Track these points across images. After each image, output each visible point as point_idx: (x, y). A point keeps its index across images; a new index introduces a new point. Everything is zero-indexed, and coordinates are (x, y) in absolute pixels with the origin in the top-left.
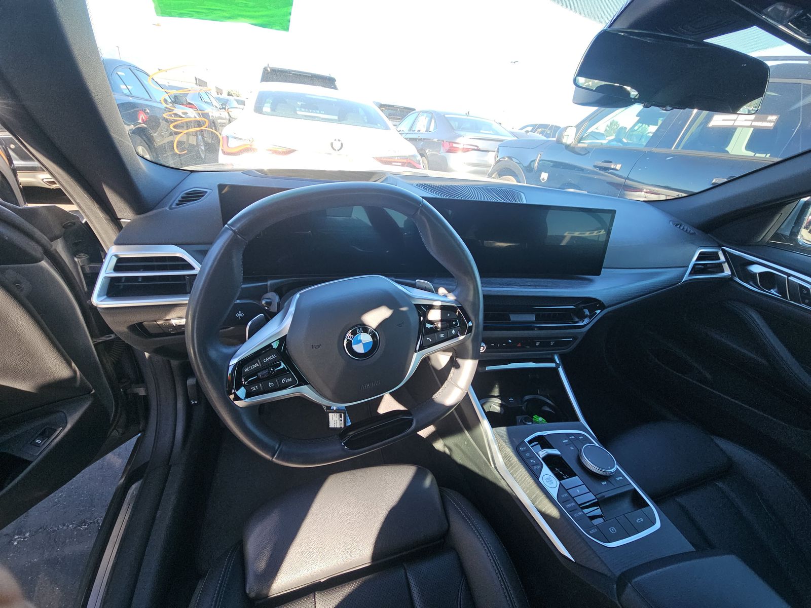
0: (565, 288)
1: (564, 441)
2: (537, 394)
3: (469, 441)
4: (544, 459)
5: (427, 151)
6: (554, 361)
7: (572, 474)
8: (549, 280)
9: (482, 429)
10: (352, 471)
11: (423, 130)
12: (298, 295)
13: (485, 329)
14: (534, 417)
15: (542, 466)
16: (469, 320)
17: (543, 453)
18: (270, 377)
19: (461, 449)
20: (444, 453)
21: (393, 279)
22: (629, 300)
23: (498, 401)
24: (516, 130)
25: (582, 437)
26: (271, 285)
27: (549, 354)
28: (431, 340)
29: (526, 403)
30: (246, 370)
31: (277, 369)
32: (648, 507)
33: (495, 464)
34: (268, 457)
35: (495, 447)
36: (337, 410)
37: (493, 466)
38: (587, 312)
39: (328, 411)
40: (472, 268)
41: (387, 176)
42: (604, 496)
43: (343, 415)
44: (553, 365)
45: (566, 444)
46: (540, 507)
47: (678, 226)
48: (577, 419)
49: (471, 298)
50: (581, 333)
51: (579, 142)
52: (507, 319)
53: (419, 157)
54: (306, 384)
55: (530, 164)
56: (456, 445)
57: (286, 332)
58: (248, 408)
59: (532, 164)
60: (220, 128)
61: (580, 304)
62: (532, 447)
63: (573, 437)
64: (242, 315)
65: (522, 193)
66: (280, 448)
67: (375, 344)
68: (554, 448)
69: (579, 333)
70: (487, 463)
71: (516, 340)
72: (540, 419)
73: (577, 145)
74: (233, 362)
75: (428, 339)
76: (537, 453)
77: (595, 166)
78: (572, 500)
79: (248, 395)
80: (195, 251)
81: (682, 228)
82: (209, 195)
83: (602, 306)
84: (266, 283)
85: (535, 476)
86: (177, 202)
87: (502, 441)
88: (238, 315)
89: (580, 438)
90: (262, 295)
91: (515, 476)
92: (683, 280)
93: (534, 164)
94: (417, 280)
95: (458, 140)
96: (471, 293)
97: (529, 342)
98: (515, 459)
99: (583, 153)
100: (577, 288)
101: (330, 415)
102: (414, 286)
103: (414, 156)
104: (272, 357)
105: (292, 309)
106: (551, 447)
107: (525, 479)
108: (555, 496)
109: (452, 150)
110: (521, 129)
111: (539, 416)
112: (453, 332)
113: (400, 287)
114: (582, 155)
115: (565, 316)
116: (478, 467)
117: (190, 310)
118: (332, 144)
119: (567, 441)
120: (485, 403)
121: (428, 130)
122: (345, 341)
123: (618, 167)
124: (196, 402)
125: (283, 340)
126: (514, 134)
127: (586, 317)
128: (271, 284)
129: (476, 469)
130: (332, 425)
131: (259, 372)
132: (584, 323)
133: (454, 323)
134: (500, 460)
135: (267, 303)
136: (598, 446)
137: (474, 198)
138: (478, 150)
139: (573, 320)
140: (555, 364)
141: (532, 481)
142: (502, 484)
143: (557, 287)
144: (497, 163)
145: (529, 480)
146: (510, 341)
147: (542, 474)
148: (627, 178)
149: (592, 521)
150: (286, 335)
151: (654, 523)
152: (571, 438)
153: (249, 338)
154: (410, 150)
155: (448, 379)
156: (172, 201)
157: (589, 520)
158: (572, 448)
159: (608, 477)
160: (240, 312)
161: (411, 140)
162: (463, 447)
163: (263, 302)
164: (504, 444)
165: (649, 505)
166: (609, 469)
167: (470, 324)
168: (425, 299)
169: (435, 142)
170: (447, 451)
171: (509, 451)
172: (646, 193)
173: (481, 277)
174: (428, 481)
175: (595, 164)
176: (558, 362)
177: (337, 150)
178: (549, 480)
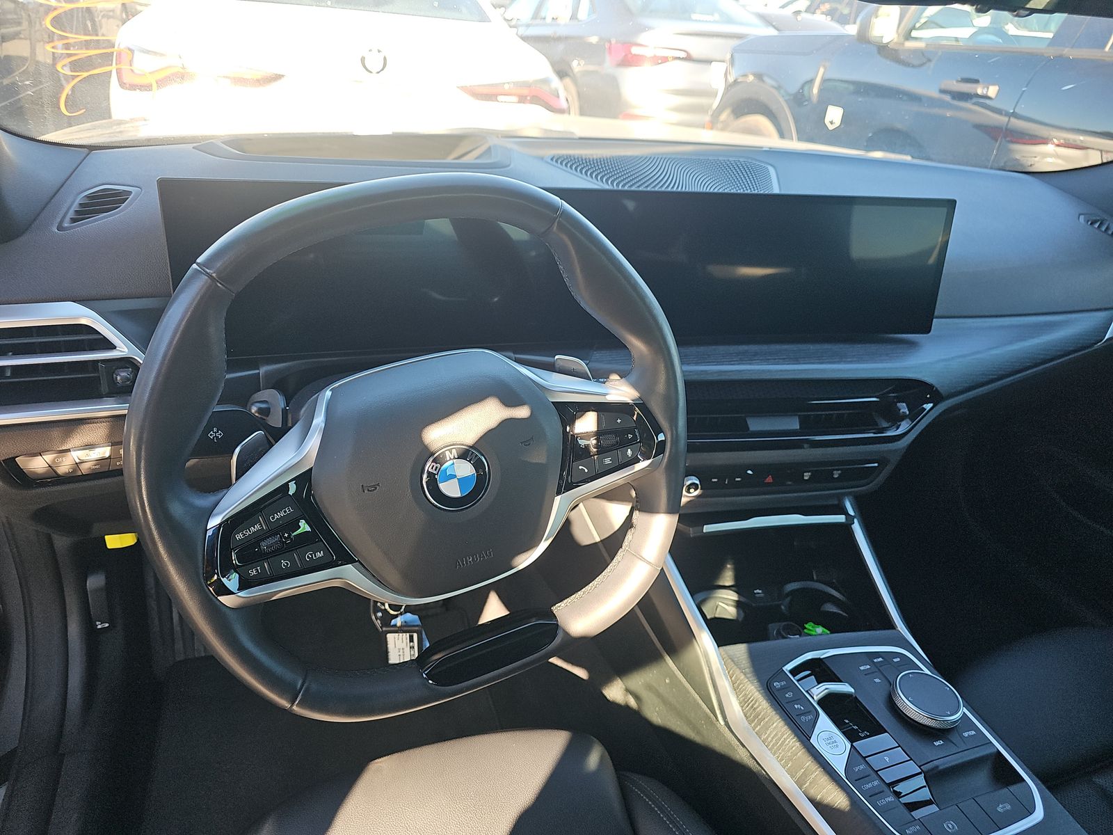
0: (858, 362)
1: (862, 668)
2: (812, 580)
3: (672, 677)
4: (820, 702)
5: (575, 64)
6: (845, 512)
7: (878, 729)
8: (826, 346)
9: (698, 648)
10: (440, 745)
11: (565, 18)
12: (328, 393)
13: (691, 448)
14: (807, 626)
15: (818, 715)
16: (659, 430)
17: (820, 691)
18: (285, 549)
19: (659, 695)
20: (627, 707)
21: (511, 354)
22: (992, 381)
23: (732, 596)
24: (773, 10)
25: (898, 659)
26: (267, 375)
27: (833, 495)
28: (586, 471)
29: (789, 599)
30: (239, 536)
31: (295, 533)
32: (1024, 783)
33: (725, 718)
34: (284, 703)
35: (724, 684)
36: (405, 626)
37: (722, 723)
38: (903, 408)
39: (384, 629)
40: (660, 330)
41: (492, 141)
42: (937, 767)
43: (415, 636)
44: (841, 518)
45: (867, 673)
46: (812, 792)
47: (1097, 225)
48: (890, 625)
49: (661, 387)
50: (896, 451)
51: (908, 37)
52: (744, 430)
53: (556, 83)
54: (351, 561)
55: (802, 88)
56: (649, 687)
57: (310, 463)
58: (245, 610)
59: (806, 88)
60: (104, 21)
61: (889, 392)
62: (798, 681)
63: (880, 659)
64: (220, 435)
65: (772, 165)
66: (305, 685)
67: (481, 481)
68: (841, 682)
69: (890, 451)
70: (710, 718)
71: (761, 469)
72: (820, 630)
73: (903, 44)
74: (214, 522)
75: (580, 467)
76: (807, 692)
77: (943, 91)
78: (874, 775)
79: (244, 585)
80: (115, 312)
81: (1103, 229)
82: (134, 199)
83: (935, 395)
84: (257, 371)
85: (803, 734)
86: (71, 214)
87: (738, 671)
88: (211, 435)
89: (895, 660)
90: (250, 397)
91: (764, 737)
92: (1106, 338)
93: (811, 89)
94: (557, 357)
95: (642, 38)
96: (662, 378)
97: (787, 474)
98: (763, 705)
99: (916, 62)
100: (881, 361)
101: (390, 637)
102: (551, 368)
103: (546, 81)
104: (285, 512)
105: (319, 420)
106: (836, 679)
107: (784, 742)
108: (841, 770)
109: (629, 61)
110: (783, 7)
111: (817, 623)
112: (629, 452)
113: (524, 370)
114: (913, 66)
115: (860, 418)
116: (695, 728)
117: (133, 427)
118: (363, 60)
119: (868, 667)
120: (704, 601)
121: (574, 17)
122: (425, 476)
123: (992, 91)
124: (107, 625)
125: (305, 479)
126: (766, 20)
127: (903, 417)
128: (266, 372)
129: (689, 730)
130: (394, 658)
131: (263, 540)
132: (899, 432)
133: (630, 436)
134: (734, 708)
135: (260, 410)
136: (930, 673)
137: (673, 187)
138: (689, 58)
139: (877, 425)
140: (843, 516)
141: (798, 744)
142: (741, 755)
143: (842, 358)
144: (729, 87)
145: (793, 743)
146: (750, 472)
147: (816, 731)
148: (1014, 115)
149: (912, 813)
150: (311, 469)
151: (1030, 811)
152: (875, 660)
153: (237, 479)
154: (537, 67)
155: (624, 545)
156: (61, 215)
157: (905, 811)
158: (877, 680)
159: (949, 731)
160: (215, 430)
161: (536, 41)
162: (662, 690)
163: (254, 409)
164: (743, 677)
165: (1024, 780)
166: (950, 716)
167: (661, 437)
168: (573, 392)
169: (591, 44)
170: (632, 702)
171: (753, 690)
172: (1058, 145)
173: (678, 344)
174: (594, 758)
175: (943, 87)
176: (851, 512)
177: (374, 71)
178: (831, 742)
